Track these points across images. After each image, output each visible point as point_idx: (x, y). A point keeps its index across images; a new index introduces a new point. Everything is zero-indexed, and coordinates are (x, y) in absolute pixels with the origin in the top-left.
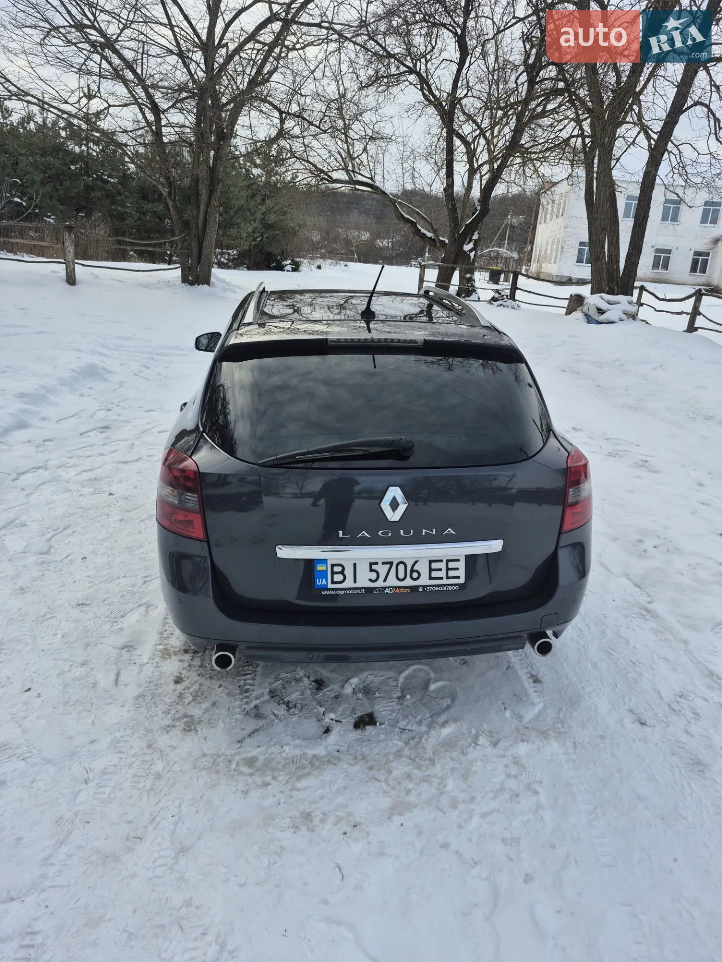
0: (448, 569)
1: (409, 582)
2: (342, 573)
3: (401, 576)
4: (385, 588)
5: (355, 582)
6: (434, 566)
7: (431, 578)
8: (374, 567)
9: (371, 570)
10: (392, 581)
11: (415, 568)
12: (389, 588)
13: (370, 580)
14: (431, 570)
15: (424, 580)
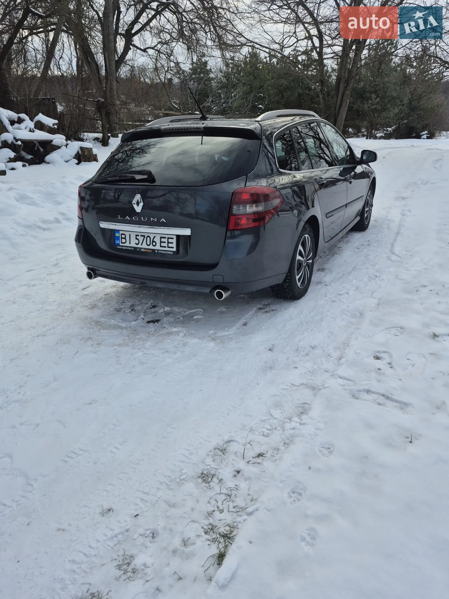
0: (168, 243)
1: (151, 247)
2: (125, 238)
3: (148, 243)
4: (141, 248)
5: (130, 244)
6: (163, 240)
7: (161, 246)
8: (137, 237)
9: (136, 239)
10: (145, 246)
11: (154, 240)
12: (143, 248)
13: (136, 244)
14: (161, 242)
15: (158, 247)
